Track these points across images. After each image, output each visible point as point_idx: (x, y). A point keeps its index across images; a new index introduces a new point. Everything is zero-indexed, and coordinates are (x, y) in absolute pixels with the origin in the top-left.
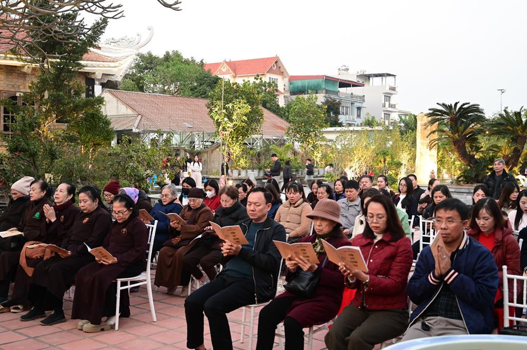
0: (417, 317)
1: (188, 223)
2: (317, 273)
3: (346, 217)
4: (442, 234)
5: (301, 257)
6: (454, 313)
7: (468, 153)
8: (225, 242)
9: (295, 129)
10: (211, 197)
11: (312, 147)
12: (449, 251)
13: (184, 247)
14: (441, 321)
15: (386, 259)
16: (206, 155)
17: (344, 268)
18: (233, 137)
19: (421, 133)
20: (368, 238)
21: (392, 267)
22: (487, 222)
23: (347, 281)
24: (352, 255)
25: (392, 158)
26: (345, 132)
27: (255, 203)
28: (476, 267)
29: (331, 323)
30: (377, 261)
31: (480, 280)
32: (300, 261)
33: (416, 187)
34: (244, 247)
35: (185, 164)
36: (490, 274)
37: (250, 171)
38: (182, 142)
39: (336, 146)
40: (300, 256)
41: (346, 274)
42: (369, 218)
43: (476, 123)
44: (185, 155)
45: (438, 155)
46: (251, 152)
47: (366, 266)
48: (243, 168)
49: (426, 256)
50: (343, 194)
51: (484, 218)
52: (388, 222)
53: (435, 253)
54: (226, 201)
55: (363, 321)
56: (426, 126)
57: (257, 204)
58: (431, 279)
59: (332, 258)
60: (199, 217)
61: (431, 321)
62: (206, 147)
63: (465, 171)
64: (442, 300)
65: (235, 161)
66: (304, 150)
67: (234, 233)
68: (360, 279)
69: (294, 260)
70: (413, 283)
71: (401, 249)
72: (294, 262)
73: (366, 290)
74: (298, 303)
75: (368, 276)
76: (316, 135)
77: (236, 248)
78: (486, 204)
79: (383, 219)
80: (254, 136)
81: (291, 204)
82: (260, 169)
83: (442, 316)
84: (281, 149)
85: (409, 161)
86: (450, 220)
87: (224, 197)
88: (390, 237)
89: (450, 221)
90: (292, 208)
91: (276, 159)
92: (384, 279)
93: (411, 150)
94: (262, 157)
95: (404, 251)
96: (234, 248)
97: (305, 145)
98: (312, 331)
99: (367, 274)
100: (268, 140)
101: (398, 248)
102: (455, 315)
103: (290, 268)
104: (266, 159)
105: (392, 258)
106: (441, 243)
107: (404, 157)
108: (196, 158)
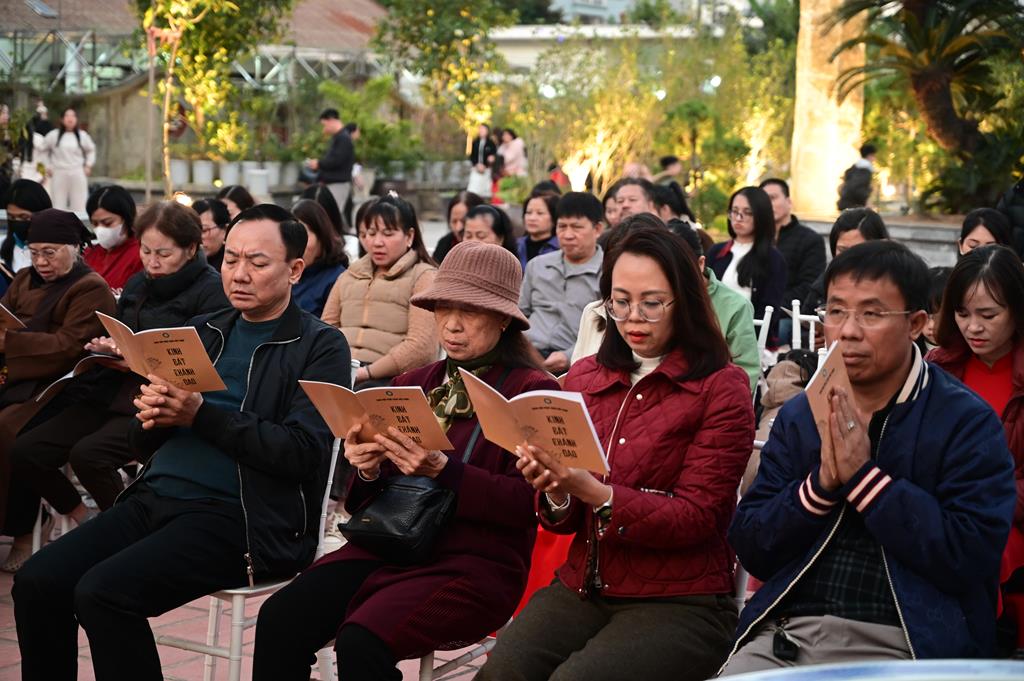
0: (762, 617)
1: (30, 327)
2: (445, 480)
3: (557, 313)
4: (845, 355)
5: (393, 430)
6: (875, 605)
7: (959, 115)
8: (148, 383)
9: (405, 29)
10: (113, 244)
11: (462, 90)
12: (866, 410)
13: (18, 406)
14: (834, 629)
15: (670, 435)
16: (102, 111)
17: (534, 463)
18: (196, 52)
19: (812, 47)
20: (614, 370)
21: (686, 462)
22: (989, 325)
23: (545, 505)
24: (558, 420)
25: (719, 130)
26: (566, 43)
27: (249, 258)
28: (949, 459)
29: (491, 643)
30: (640, 440)
31: (956, 501)
32: (389, 443)
33: (787, 221)
34: (209, 401)
35: (26, 134)
36: (990, 479)
37: (251, 169)
38: (20, 66)
39: (536, 89)
40: (390, 429)
41: (537, 481)
42: (615, 305)
43: (984, 17)
44: (33, 108)
45: (865, 122)
46: (257, 103)
47: (605, 460)
48: (230, 157)
49: (793, 424)
50: (550, 243)
51: (980, 312)
52: (676, 318)
53: (820, 413)
54: (158, 252)
55: (593, 633)
56: (827, 24)
57: (257, 261)
58: (806, 496)
59: (495, 430)
60: (67, 306)
61: (803, 629)
62: (105, 83)
63: (946, 175)
64: (840, 563)
65: (203, 131)
66: (432, 100)
67: (177, 351)
68: (585, 500)
69: (373, 441)
70: (749, 512)
71: (716, 405)
72: (370, 447)
73: (601, 534)
74: (384, 579)
75: (609, 489)
76: (472, 51)
77: (186, 403)
78: (987, 267)
79: (660, 308)
80: (267, 50)
81: (375, 268)
82: (286, 160)
83: (839, 615)
84: (355, 96)
85: (771, 140)
86: (870, 308)
87: (152, 237)
88: (682, 364)
89: (870, 313)
90: (379, 282)
91: (337, 125)
92: (661, 500)
93: (779, 103)
94: (294, 122)
95: (727, 409)
96: (175, 403)
97: (436, 82)
98: (428, 671)
99: (608, 482)
100: (313, 63)
101: (706, 401)
102: (879, 609)
103: (360, 466)
104: (306, 128)
105: (686, 432)
106: (842, 382)
107: (756, 128)
108: (70, 117)
